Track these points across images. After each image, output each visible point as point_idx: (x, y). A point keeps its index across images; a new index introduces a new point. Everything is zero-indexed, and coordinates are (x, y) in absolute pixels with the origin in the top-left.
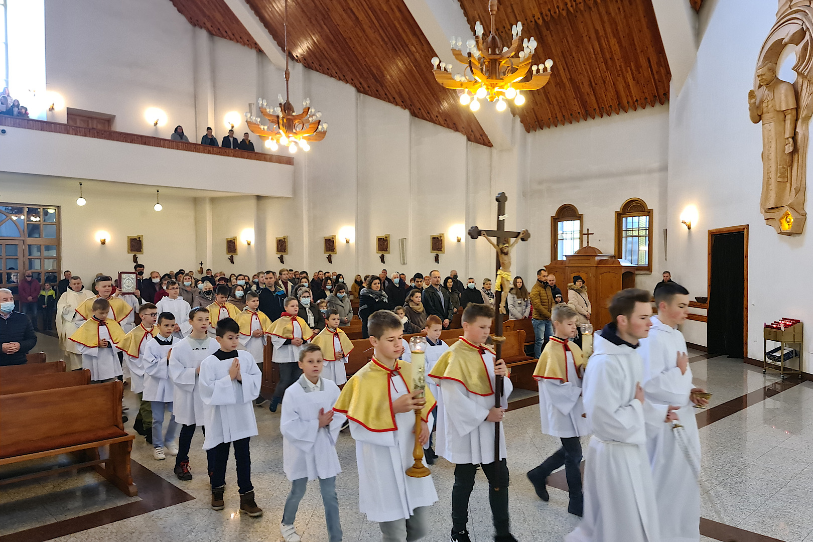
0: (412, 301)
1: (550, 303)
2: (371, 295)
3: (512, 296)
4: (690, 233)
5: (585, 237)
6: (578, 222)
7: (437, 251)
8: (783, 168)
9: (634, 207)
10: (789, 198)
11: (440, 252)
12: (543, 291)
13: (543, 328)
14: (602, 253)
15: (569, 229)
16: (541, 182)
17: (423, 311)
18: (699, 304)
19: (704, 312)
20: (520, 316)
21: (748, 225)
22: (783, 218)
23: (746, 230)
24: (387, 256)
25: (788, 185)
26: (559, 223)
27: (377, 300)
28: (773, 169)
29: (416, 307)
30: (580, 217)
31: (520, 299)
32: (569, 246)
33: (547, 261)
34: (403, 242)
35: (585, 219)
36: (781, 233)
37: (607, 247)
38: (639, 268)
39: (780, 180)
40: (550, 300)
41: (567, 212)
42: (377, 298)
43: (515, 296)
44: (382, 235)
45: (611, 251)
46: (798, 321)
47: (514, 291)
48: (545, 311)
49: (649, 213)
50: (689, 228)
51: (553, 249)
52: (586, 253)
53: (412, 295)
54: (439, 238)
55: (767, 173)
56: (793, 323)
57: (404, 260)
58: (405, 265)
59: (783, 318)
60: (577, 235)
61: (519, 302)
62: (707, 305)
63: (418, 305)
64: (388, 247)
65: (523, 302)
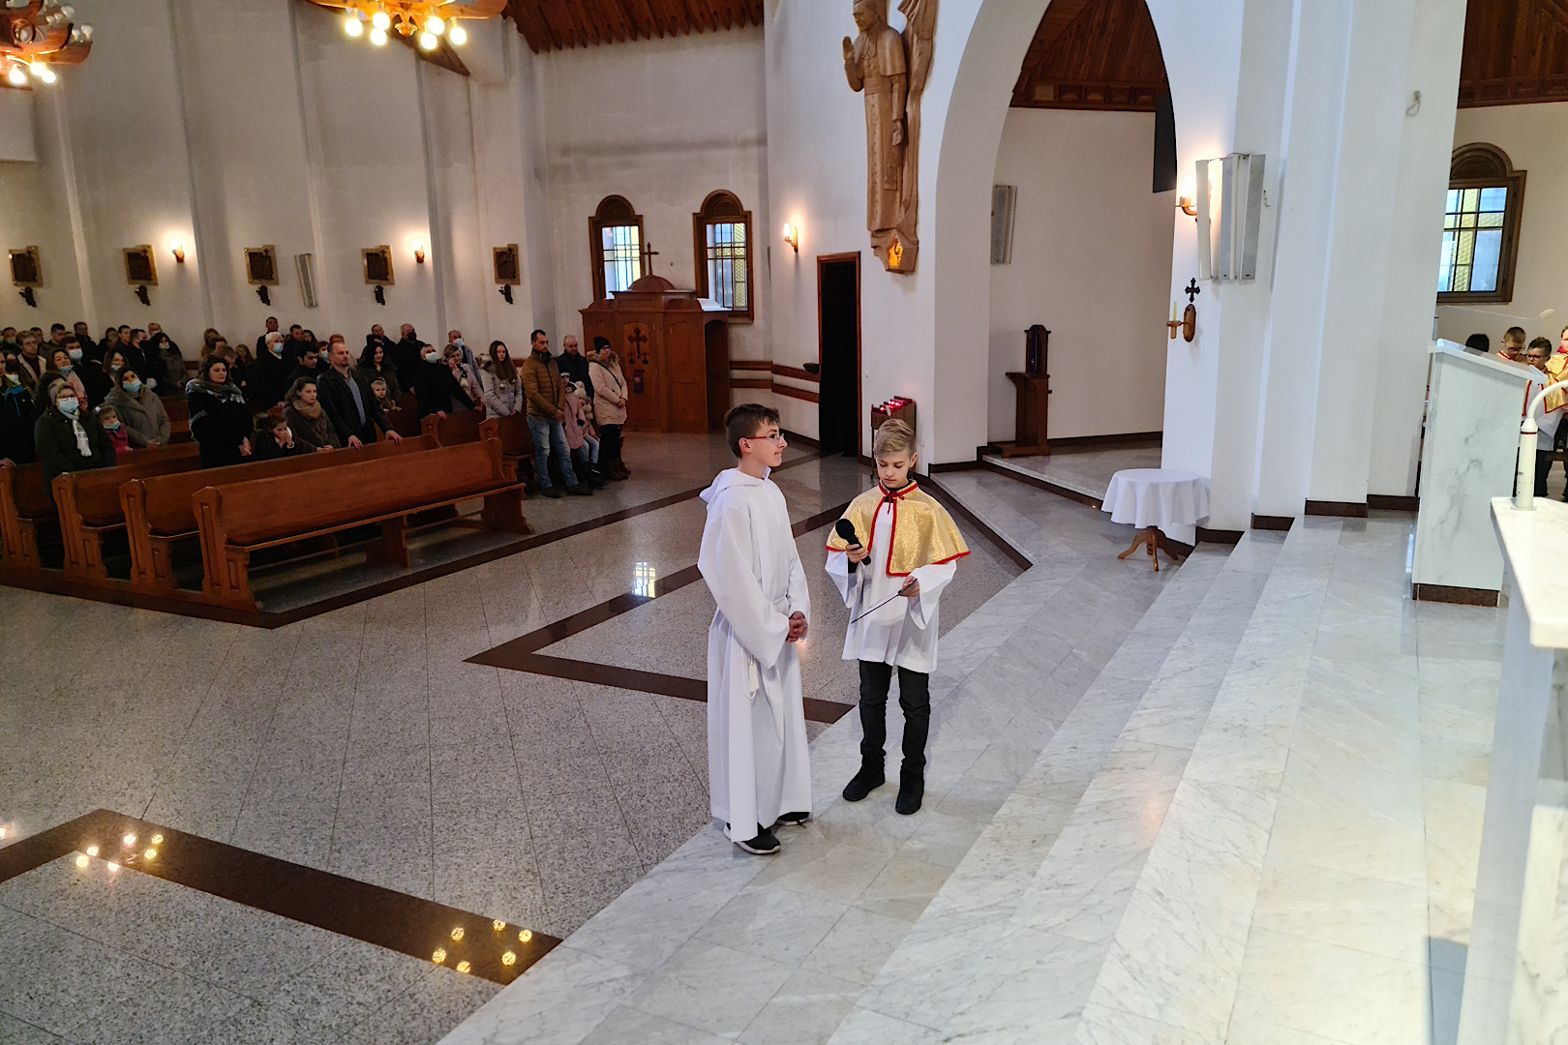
0: (299, 398)
1: (555, 389)
2: (210, 392)
3: (490, 376)
4: (797, 257)
5: (647, 257)
6: (635, 229)
7: (378, 281)
8: (891, 167)
9: (721, 207)
10: (899, 216)
11: (383, 282)
12: (542, 369)
13: (546, 431)
14: (673, 287)
15: (622, 239)
16: (566, 151)
17: (321, 416)
18: (810, 374)
19: (814, 387)
20: (504, 410)
21: (860, 252)
22: (891, 247)
23: (857, 260)
24: (273, 290)
25: (898, 195)
26: (606, 231)
27: (224, 401)
28: (878, 168)
29: (307, 409)
30: (636, 221)
31: (504, 381)
32: (623, 275)
33: (587, 299)
34: (304, 262)
35: (646, 222)
36: (889, 270)
37: (684, 278)
38: (735, 313)
39: (886, 186)
40: (555, 384)
41: (615, 211)
42: (223, 398)
43: (495, 376)
44: (257, 245)
45: (690, 282)
46: (910, 401)
47: (493, 367)
48: (546, 403)
49: (746, 218)
50: (796, 250)
51: (597, 279)
52: (649, 286)
53: (300, 387)
54: (381, 255)
55: (872, 174)
56: (904, 405)
57: (310, 298)
58: (314, 310)
59: (895, 397)
60: (636, 253)
61: (502, 385)
62: (819, 376)
63: (310, 404)
64: (274, 271)
65: (510, 386)
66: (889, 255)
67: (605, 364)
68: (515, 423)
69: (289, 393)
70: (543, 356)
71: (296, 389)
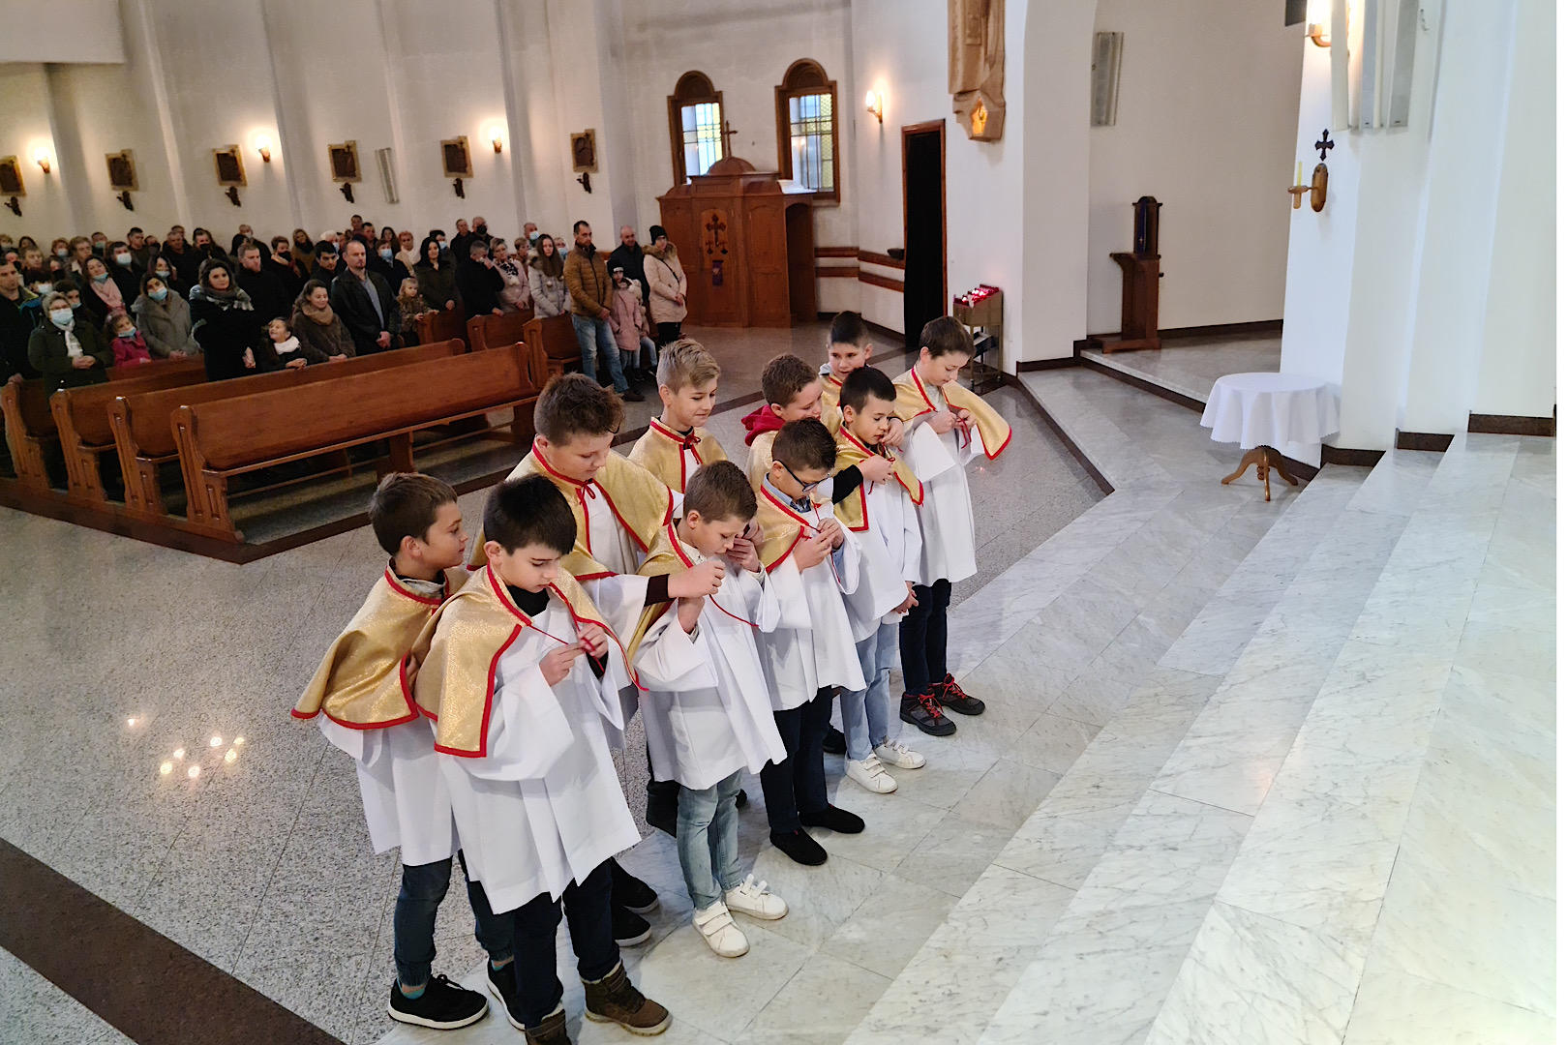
0: (309, 302)
1: (601, 286)
2: (210, 299)
3: (537, 273)
4: (882, 128)
5: (726, 136)
6: (716, 105)
7: (458, 174)
9: (804, 78)
10: (983, 74)
11: (463, 174)
12: (586, 265)
13: (591, 332)
14: (753, 169)
15: (703, 117)
16: (642, 26)
17: (333, 321)
18: (895, 260)
19: (899, 274)
20: (553, 310)
21: (944, 120)
22: (975, 111)
23: (942, 128)
24: (356, 187)
25: (983, 50)
26: (686, 111)
27: (225, 308)
28: (959, 21)
29: (316, 314)
30: (715, 97)
31: (553, 278)
32: (704, 155)
33: (666, 183)
34: (384, 156)
35: (726, 98)
36: (972, 138)
37: (766, 158)
38: (820, 195)
39: (969, 41)
40: (600, 280)
41: (694, 88)
42: (225, 305)
43: (542, 272)
44: (340, 141)
45: (773, 164)
46: (996, 290)
47: (538, 263)
48: (591, 302)
49: (831, 88)
50: (881, 121)
51: (677, 163)
52: (729, 168)
53: (310, 291)
54: (459, 145)
55: (953, 28)
56: (990, 294)
57: (391, 194)
58: (396, 206)
59: (982, 286)
60: (718, 135)
61: (549, 283)
62: (903, 262)
63: (322, 310)
64: (357, 167)
65: (558, 282)
66: (973, 121)
67: (661, 256)
68: (561, 322)
69: (300, 297)
70: (586, 250)
71: (305, 293)
